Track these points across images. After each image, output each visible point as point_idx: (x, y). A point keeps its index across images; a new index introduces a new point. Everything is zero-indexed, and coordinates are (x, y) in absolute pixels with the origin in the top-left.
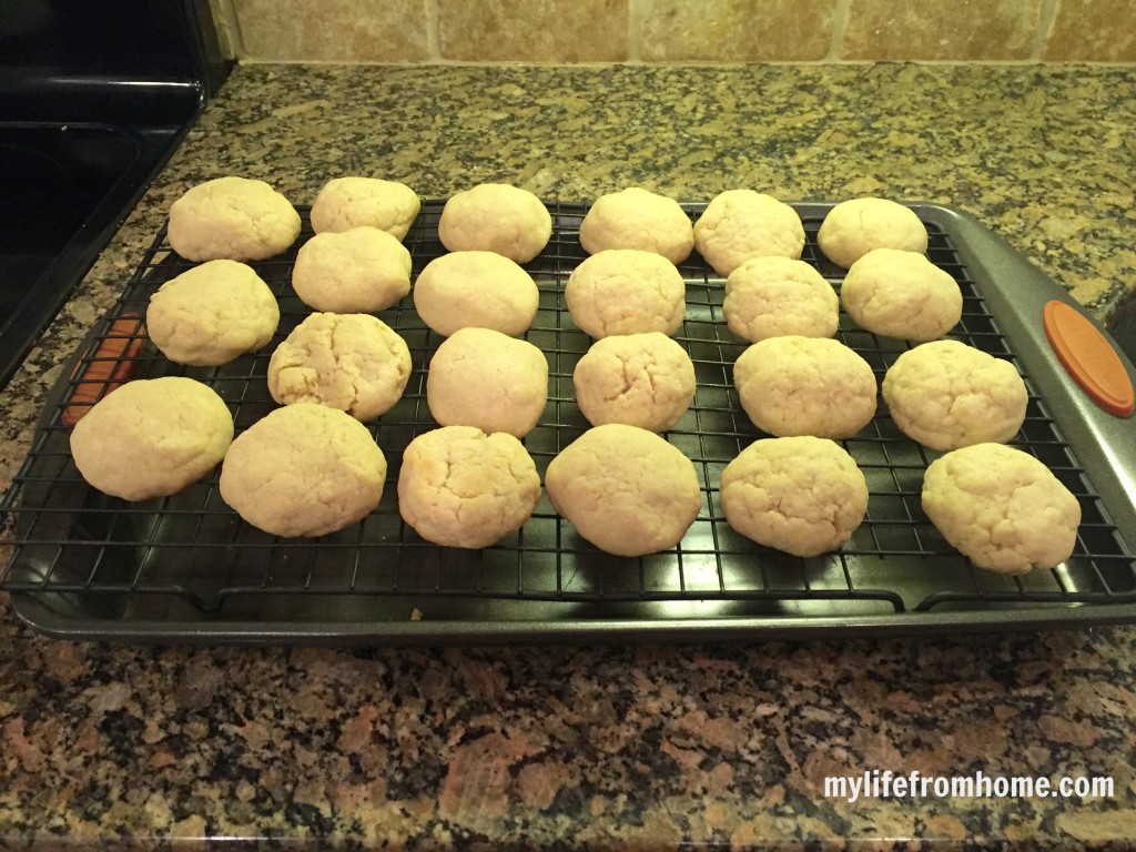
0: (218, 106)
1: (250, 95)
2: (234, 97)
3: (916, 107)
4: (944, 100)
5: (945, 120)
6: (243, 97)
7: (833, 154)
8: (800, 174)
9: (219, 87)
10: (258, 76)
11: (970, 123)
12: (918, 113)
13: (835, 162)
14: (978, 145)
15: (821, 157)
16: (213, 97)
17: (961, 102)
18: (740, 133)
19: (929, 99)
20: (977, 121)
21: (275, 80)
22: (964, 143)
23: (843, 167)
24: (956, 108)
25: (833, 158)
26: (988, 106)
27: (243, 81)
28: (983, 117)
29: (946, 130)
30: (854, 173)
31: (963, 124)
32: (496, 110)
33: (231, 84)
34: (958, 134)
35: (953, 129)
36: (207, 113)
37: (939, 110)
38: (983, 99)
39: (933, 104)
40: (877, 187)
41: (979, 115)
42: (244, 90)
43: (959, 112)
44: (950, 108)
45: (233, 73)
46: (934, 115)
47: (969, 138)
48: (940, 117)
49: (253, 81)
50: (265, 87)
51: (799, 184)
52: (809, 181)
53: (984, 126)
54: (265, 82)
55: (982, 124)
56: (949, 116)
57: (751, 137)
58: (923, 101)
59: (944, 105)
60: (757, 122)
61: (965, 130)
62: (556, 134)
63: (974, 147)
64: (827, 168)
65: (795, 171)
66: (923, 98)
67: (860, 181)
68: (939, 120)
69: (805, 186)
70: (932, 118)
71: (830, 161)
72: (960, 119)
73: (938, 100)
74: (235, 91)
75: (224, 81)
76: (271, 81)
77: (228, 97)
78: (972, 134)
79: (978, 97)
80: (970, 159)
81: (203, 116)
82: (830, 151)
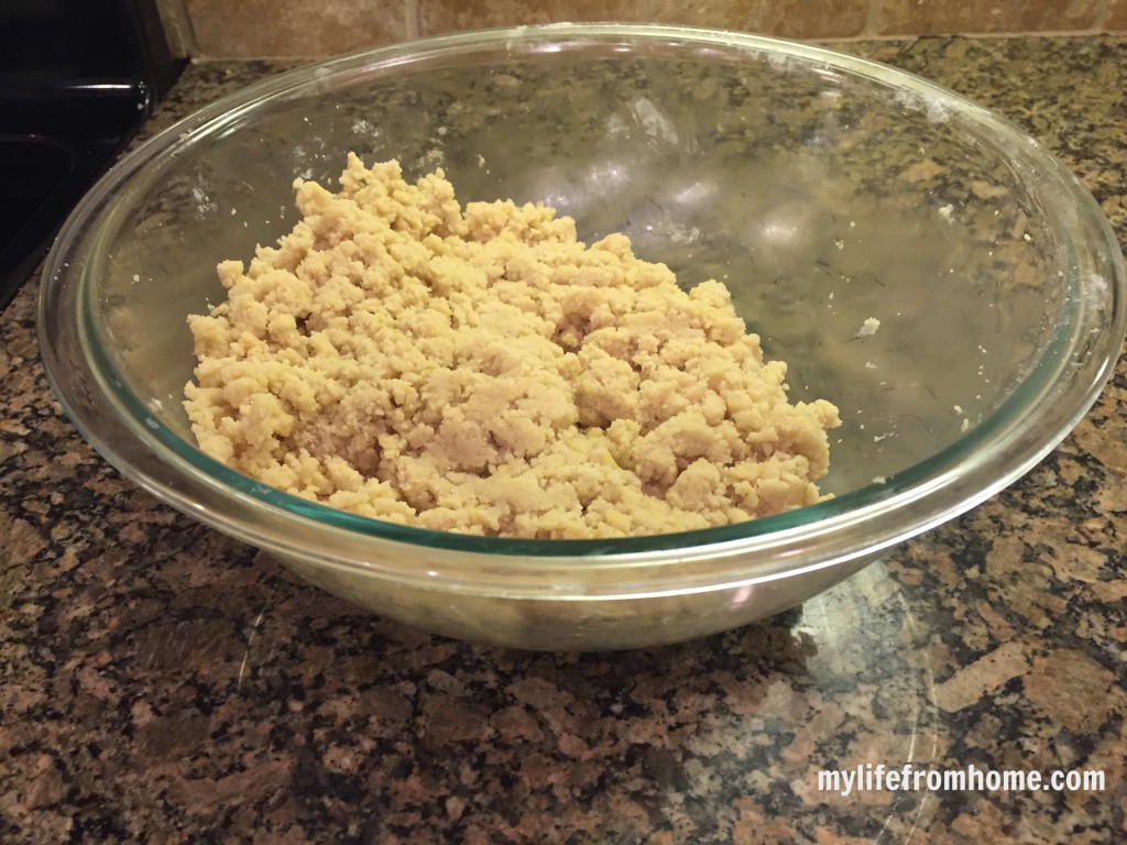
0: (166, 109)
1: (204, 96)
2: (185, 99)
3: (973, 84)
4: (1004, 76)
5: (1010, 98)
6: (196, 99)
7: (880, 137)
8: (848, 163)
9: (168, 89)
10: (213, 76)
11: (1039, 100)
12: (977, 91)
13: (884, 148)
14: (1053, 125)
15: (868, 142)
16: (160, 101)
17: (1024, 77)
18: (771, 119)
19: (986, 74)
20: (1045, 97)
21: (232, 79)
22: (1036, 122)
23: (895, 153)
24: (1019, 84)
25: (880, 143)
26: (1055, 81)
27: (196, 81)
28: (1052, 93)
29: (1014, 108)
30: (909, 157)
31: (1032, 102)
32: (491, 104)
33: (183, 85)
34: (1028, 113)
35: (1021, 108)
36: (154, 118)
37: (1001, 86)
38: (1048, 73)
39: (992, 81)
40: (936, 173)
41: (1047, 90)
42: (197, 92)
43: (1024, 88)
44: (1014, 85)
45: (185, 73)
46: (995, 92)
47: (1041, 116)
48: (1004, 94)
49: (207, 80)
50: (221, 87)
51: (848, 174)
52: (859, 171)
53: (1056, 103)
54: (221, 82)
55: (1053, 101)
56: (1014, 93)
57: (784, 125)
58: (980, 77)
59: (1005, 81)
60: (789, 106)
61: (1035, 108)
62: (560, 127)
63: (1049, 127)
64: (876, 156)
65: (841, 159)
66: (979, 74)
67: (916, 167)
68: (1002, 98)
69: (856, 177)
70: (994, 96)
71: (879, 147)
72: (1024, 95)
73: (997, 76)
74: (188, 92)
75: (174, 82)
76: (228, 80)
77: (178, 100)
78: (1043, 112)
79: (1041, 71)
80: (1048, 141)
81: (149, 123)
82: (877, 134)
